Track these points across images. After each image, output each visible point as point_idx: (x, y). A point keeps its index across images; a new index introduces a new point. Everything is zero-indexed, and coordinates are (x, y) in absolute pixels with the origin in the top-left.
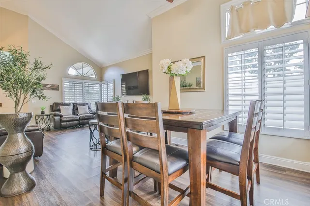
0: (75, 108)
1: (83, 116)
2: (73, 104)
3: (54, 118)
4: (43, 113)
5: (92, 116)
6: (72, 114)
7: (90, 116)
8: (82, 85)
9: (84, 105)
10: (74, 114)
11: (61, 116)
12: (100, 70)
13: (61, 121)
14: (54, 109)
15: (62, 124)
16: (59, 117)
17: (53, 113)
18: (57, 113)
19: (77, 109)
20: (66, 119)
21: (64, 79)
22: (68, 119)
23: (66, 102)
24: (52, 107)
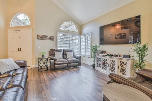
0: (64, 54)
1: (70, 61)
2: (63, 50)
3: (50, 61)
4: (43, 56)
5: (77, 60)
6: (62, 58)
7: (75, 60)
8: (68, 37)
9: (70, 51)
10: (64, 58)
11: (55, 60)
12: (80, 27)
13: (55, 64)
14: (51, 53)
15: (56, 66)
16: (54, 60)
17: (50, 57)
18: (53, 57)
19: (66, 54)
20: (58, 63)
21: (58, 32)
22: (60, 62)
23: (59, 49)
24: (50, 52)
